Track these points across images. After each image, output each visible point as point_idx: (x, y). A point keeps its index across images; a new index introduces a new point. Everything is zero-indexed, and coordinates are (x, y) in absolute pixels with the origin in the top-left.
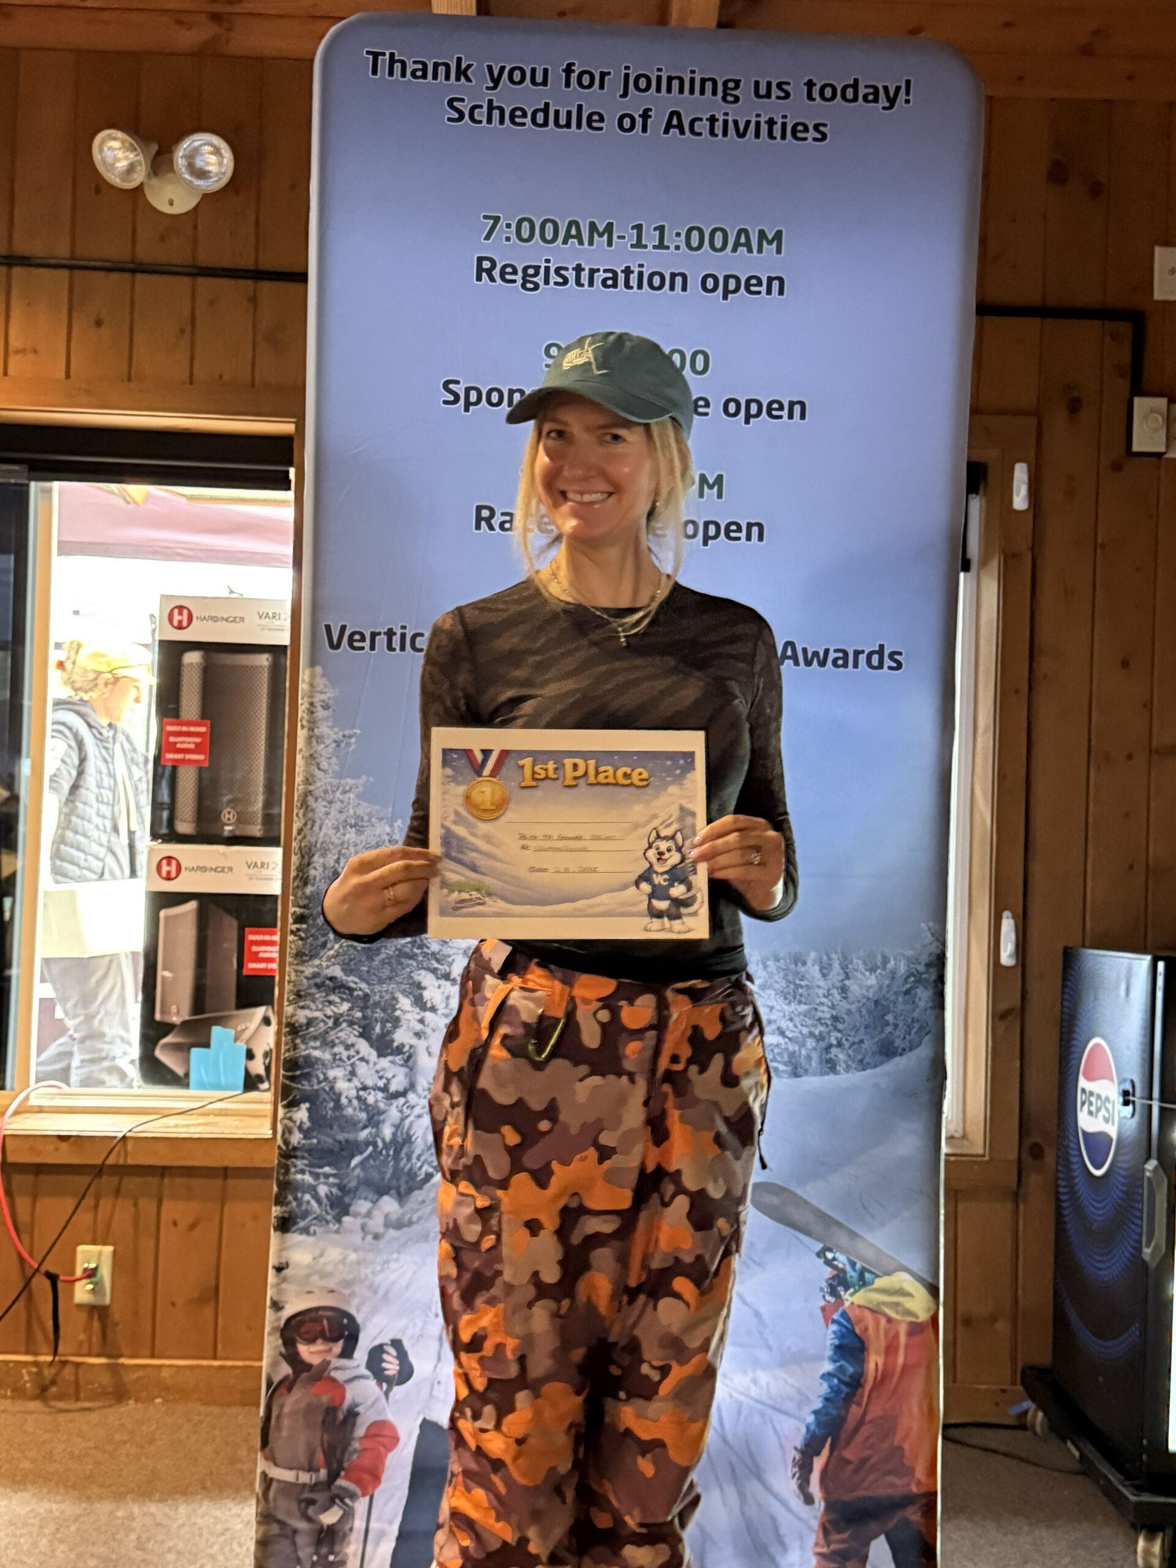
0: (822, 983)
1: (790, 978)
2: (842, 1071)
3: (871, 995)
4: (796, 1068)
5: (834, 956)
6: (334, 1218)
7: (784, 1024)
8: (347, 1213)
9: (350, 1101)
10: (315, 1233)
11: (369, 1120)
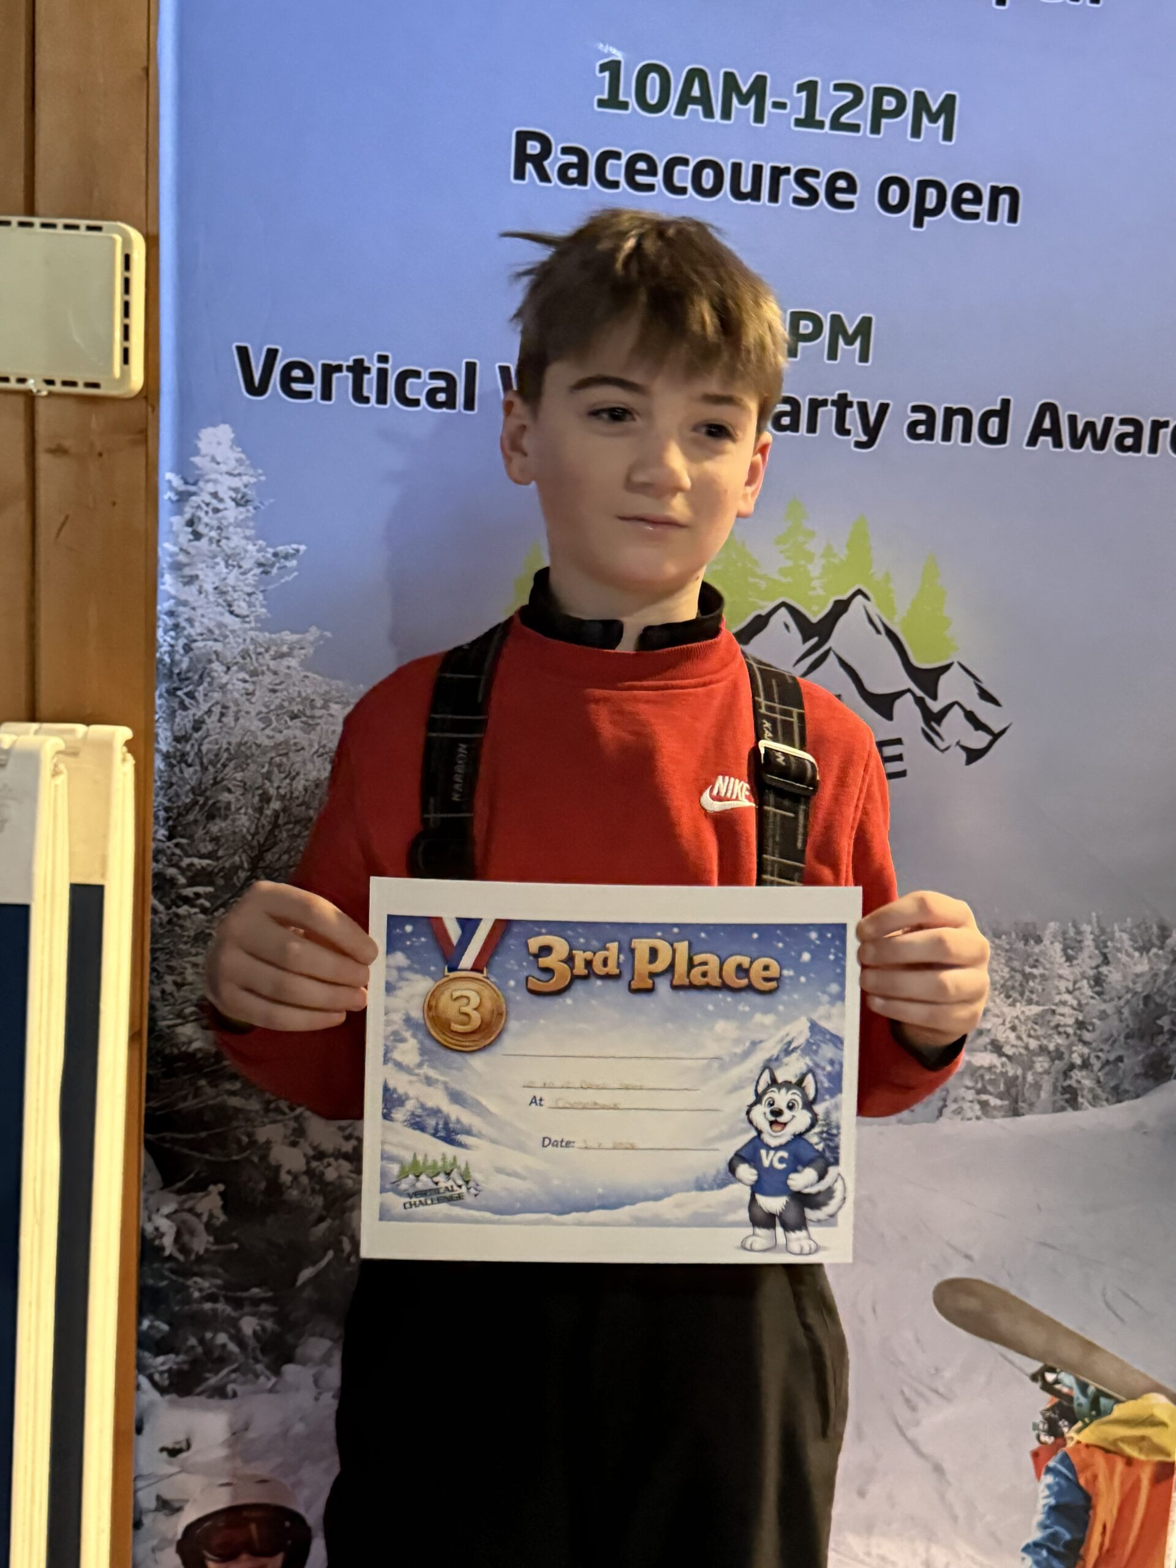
0: (1065, 971)
1: (1016, 964)
2: (1086, 1104)
3: (1139, 988)
4: (1016, 1102)
5: (1086, 928)
6: (268, 1367)
7: (1004, 1035)
8: (290, 1360)
9: (295, 1177)
10: (235, 1395)
11: (327, 1207)
